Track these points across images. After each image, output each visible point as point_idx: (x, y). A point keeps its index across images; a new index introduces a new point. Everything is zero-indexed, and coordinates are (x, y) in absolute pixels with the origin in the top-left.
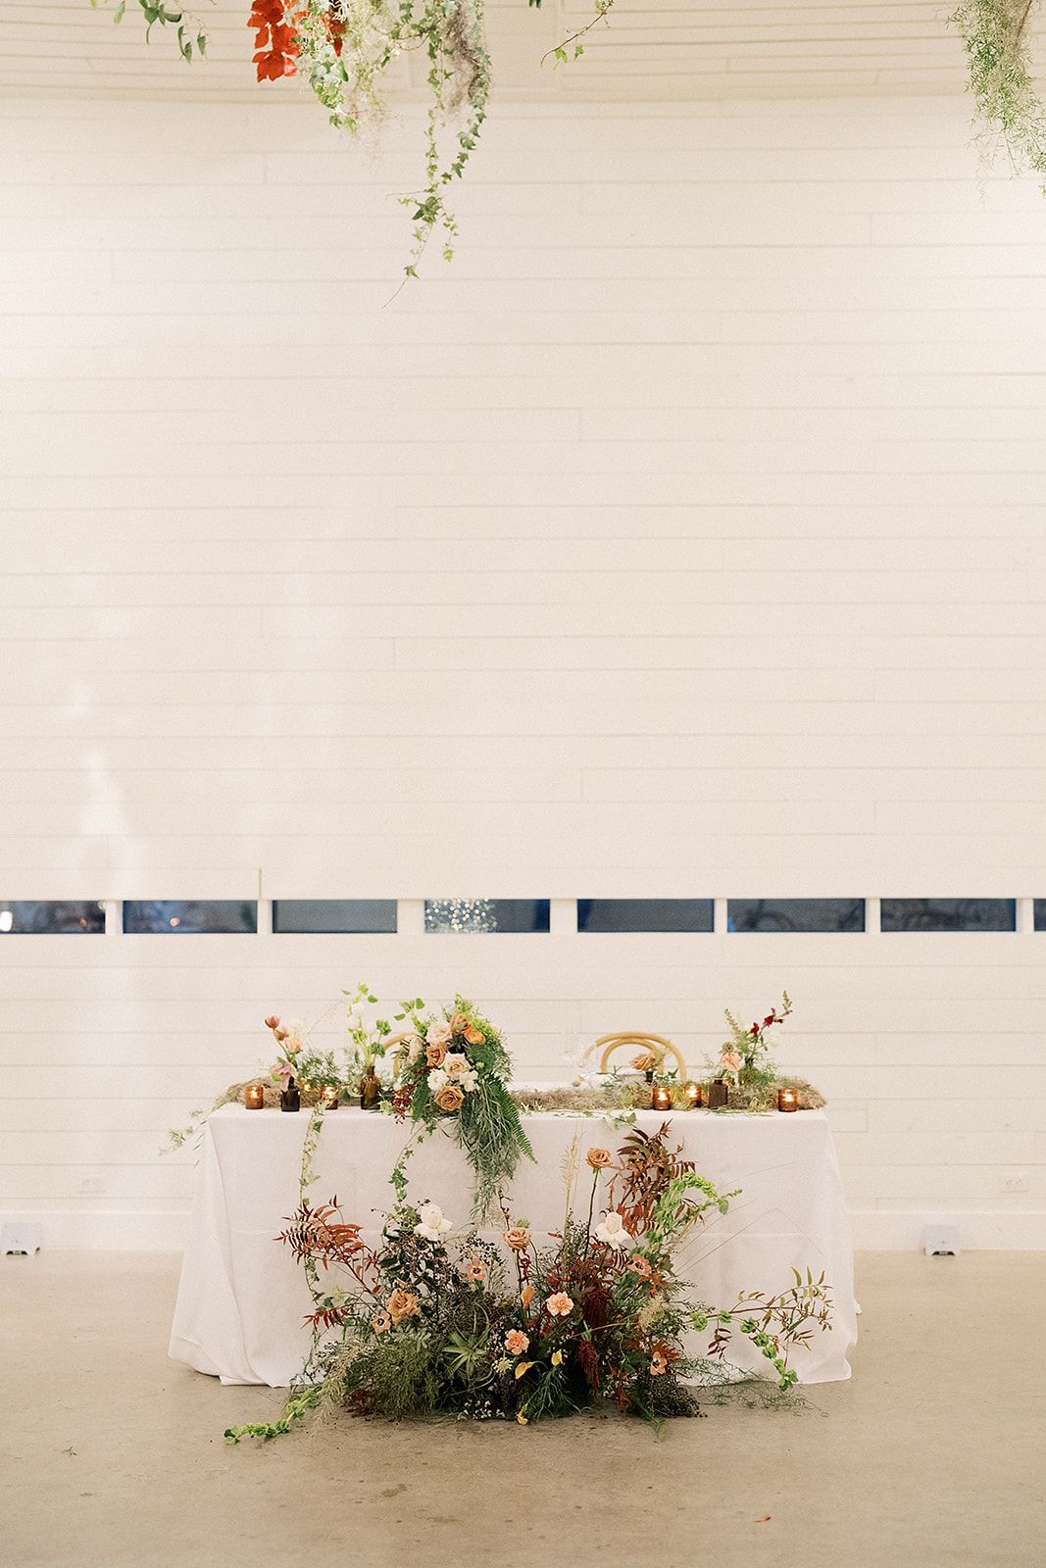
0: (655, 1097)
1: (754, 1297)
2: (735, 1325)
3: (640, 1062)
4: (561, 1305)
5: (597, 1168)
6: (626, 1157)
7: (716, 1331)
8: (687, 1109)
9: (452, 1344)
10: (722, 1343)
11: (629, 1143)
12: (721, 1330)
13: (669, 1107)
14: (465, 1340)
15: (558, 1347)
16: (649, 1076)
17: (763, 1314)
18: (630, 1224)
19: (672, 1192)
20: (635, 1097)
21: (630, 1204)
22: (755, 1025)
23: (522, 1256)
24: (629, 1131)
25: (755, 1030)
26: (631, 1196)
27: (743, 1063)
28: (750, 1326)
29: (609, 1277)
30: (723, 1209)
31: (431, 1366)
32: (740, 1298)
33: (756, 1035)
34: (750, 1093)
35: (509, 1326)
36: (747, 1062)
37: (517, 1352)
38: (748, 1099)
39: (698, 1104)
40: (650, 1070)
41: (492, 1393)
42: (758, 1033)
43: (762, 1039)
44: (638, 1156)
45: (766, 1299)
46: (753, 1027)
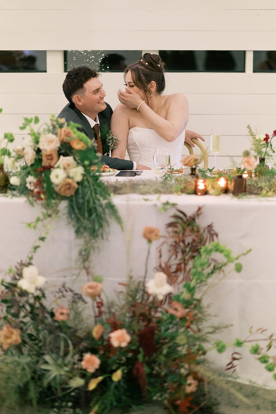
0: (196, 186)
1: (260, 331)
2: (246, 350)
3: (187, 161)
4: (120, 339)
5: (150, 241)
6: (170, 229)
7: (233, 354)
8: (218, 195)
9: (46, 363)
10: (235, 362)
11: (173, 220)
12: (236, 353)
13: (205, 193)
14: (55, 360)
15: (120, 365)
16: (193, 170)
17: (267, 343)
18: (171, 279)
19: (204, 255)
20: (182, 186)
21: (174, 262)
22: (266, 135)
23: (98, 300)
24: (173, 212)
25: (267, 139)
26: (174, 257)
27: (258, 162)
28: (256, 351)
29: (158, 315)
30: (239, 269)
31: (33, 378)
32: (251, 332)
33: (267, 142)
34: (262, 184)
35: (87, 350)
36: (260, 162)
37: (91, 370)
38: (261, 189)
39: (226, 191)
40: (194, 167)
41: (73, 396)
42: (269, 141)
43: (271, 145)
44: (179, 229)
45: (268, 334)
46: (265, 137)
